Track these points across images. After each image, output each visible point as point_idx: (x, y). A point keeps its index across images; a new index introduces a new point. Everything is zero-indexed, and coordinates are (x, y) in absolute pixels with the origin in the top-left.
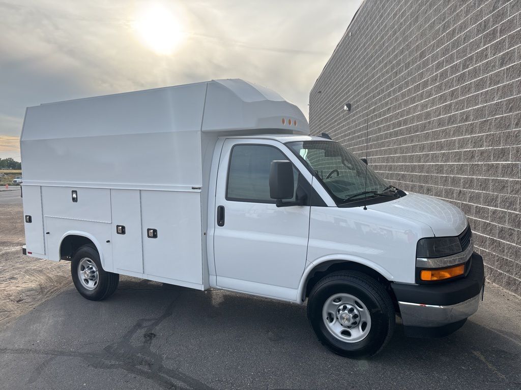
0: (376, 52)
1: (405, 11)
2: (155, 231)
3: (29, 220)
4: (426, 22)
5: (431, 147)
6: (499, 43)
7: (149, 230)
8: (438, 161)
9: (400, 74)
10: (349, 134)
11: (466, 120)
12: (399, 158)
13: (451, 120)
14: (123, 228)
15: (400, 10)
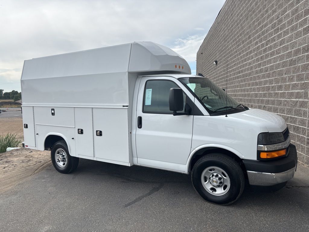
0: (229, 34)
1: (242, 13)
2: (101, 132)
3: (26, 126)
4: (251, 21)
5: (253, 84)
6: (280, 34)
7: (97, 131)
8: (255, 91)
9: (240, 46)
10: (216, 77)
11: (267, 71)
12: (239, 90)
13: (261, 71)
14: (82, 130)
15: (240, 12)
